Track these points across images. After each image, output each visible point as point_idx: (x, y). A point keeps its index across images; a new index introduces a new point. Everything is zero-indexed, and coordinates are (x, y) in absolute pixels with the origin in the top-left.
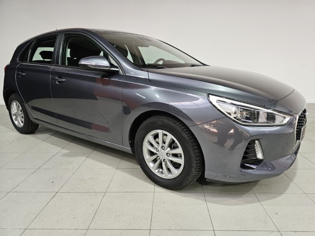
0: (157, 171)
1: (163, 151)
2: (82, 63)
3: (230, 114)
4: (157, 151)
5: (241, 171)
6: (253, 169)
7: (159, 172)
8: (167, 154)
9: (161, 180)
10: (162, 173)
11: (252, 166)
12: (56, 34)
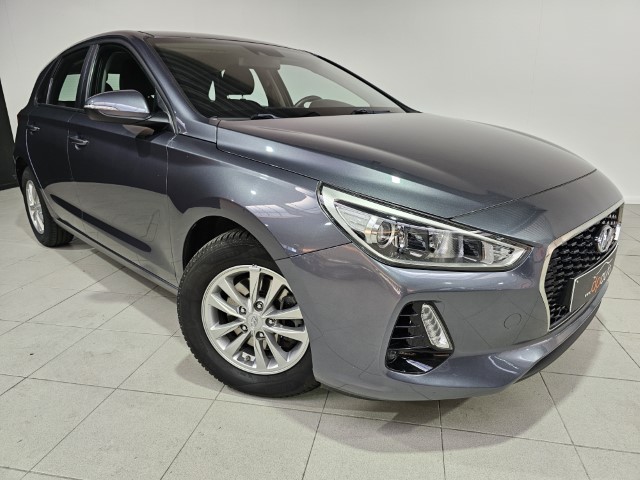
0: (235, 358)
1: (256, 313)
2: (91, 106)
3: (362, 236)
4: (241, 313)
5: (388, 375)
6: (422, 372)
7: (240, 359)
8: (267, 320)
9: (247, 378)
10: (249, 361)
11: (417, 365)
12: (86, 45)
